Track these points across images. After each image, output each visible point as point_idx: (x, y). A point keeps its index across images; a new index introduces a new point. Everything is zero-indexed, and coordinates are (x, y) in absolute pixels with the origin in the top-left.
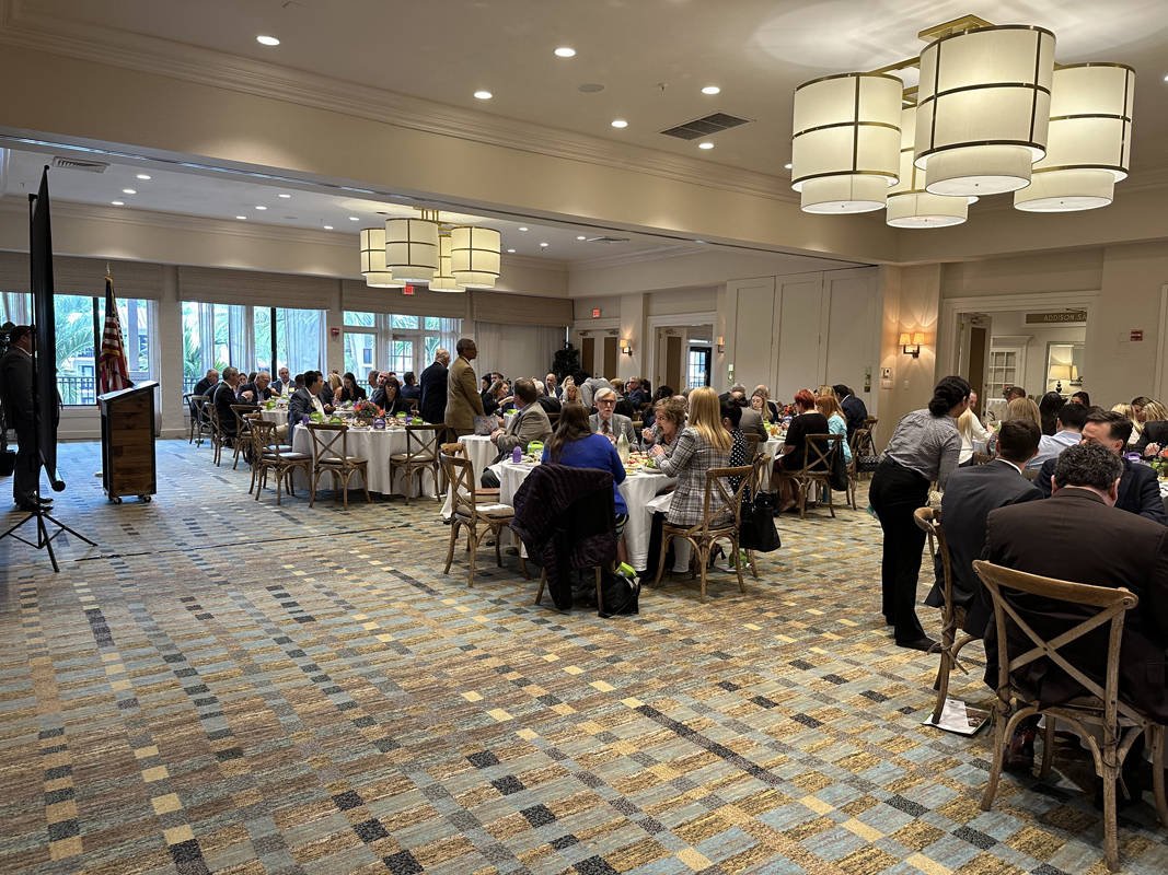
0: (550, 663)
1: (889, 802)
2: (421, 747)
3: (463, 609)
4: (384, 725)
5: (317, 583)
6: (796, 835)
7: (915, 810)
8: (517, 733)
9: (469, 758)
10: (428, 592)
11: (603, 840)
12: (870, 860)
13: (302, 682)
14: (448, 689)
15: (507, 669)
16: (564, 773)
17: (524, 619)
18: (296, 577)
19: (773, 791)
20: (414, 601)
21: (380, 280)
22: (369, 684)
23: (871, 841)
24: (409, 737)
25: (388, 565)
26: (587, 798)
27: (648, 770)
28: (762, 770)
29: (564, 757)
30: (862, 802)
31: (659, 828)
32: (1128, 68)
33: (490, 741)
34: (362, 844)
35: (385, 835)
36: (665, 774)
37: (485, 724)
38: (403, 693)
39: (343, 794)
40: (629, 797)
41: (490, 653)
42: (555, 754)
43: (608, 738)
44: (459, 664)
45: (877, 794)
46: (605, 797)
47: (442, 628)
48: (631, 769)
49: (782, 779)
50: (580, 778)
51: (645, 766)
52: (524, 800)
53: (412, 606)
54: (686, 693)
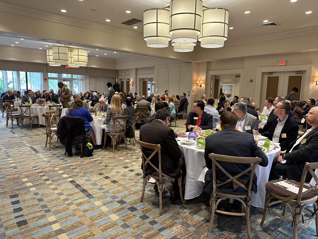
0: (55, 170)
1: (118, 201)
3: (42, 157)
5: (6, 150)
6: (85, 211)
8: (30, 189)
9: (10, 196)
10: (36, 152)
11: (31, 215)
12: (100, 216)
14: (20, 178)
15: (41, 172)
16: (34, 199)
17: (58, 159)
19: (89, 201)
21: (52, 64)
23: (104, 211)
25: (31, 145)
26: (35, 205)
28: (91, 195)
30: (111, 202)
32: (226, 10)
33: (20, 191)
36: (63, 198)
37: (23, 187)
38: (6, 179)
40: (48, 204)
41: (40, 168)
42: (36, 194)
43: (55, 189)
44: (29, 171)
45: (116, 200)
46: (41, 204)
47: (32, 162)
48: (55, 197)
49: (94, 197)
50: (38, 199)
51: (59, 196)
52: (17, 206)
53: (28, 156)
54: (87, 176)
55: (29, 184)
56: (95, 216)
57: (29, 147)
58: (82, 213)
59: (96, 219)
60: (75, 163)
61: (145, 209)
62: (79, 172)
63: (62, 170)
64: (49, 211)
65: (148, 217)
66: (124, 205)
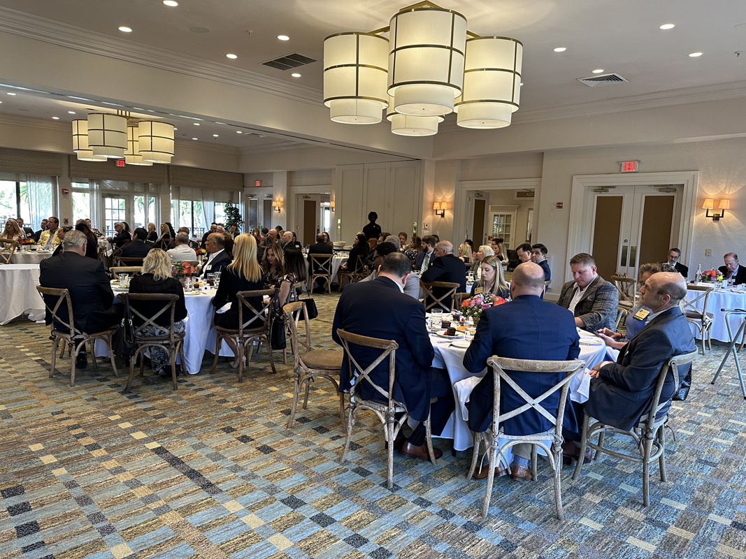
0: (112, 421)
1: (283, 501)
7: (297, 504)
8: (53, 471)
11: (64, 543)
12: (244, 541)
14: (21, 443)
16: (68, 497)
17: (114, 391)
19: (209, 499)
23: (252, 528)
25: (39, 356)
26: (72, 514)
27: (132, 491)
28: (212, 485)
29: (76, 486)
30: (266, 502)
31: (112, 531)
33: (27, 478)
36: (142, 493)
37: (33, 466)
40: (105, 511)
41: (72, 416)
42: (71, 484)
43: (118, 471)
44: (43, 424)
45: (277, 496)
46: (87, 513)
47: (48, 399)
48: (120, 491)
49: (221, 490)
50: (78, 499)
51: (131, 488)
52: (24, 518)
53: (36, 384)
54: (196, 436)
55: (48, 459)
56: (233, 540)
57: (36, 361)
58: (196, 534)
59: (235, 550)
60: (159, 402)
61: (354, 518)
62: (174, 424)
63: (129, 421)
64: (109, 530)
65: (365, 541)
66: (301, 511)
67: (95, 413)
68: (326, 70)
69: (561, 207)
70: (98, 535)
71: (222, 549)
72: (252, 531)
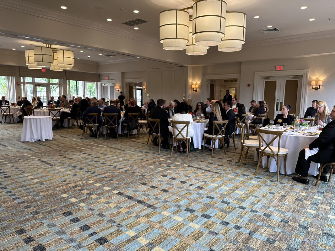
0: (91, 183)
1: (185, 210)
2: (47, 212)
3: (62, 170)
4: (34, 207)
5: (12, 165)
6: (160, 222)
7: (192, 211)
8: (79, 205)
9: (63, 214)
10: (50, 165)
11: (104, 232)
12: (179, 226)
13: (5, 197)
14: (57, 194)
15: (77, 186)
16: (94, 214)
17: (83, 171)
18: (4, 164)
19: (154, 211)
20: (46, 169)
22: (30, 195)
23: (180, 221)
24: (43, 210)
26: (100, 221)
27: (119, 210)
28: (152, 206)
29: (94, 210)
30: (178, 211)
31: (122, 226)
32: (245, 14)
33: (70, 208)
34: (26, 244)
35: (34, 240)
36: (124, 210)
37: (69, 203)
38: (41, 197)
39: (19, 230)
40: (113, 219)
41: (71, 182)
42: (91, 209)
43: (107, 203)
44: (61, 186)
45: (182, 208)
46: (106, 220)
47: (55, 176)
48: (114, 211)
49: (157, 208)
50: (98, 215)
52: (80, 224)
54: (131, 187)
55: (73, 200)
56: (175, 226)
57: (38, 160)
58: (158, 225)
59: (178, 230)
61: (218, 215)
62: (119, 183)
63: (98, 183)
65: (228, 223)
66: (195, 214)
67: (81, 180)
68: (161, 26)
69: (249, 86)
70: (117, 228)
71: (172, 230)
72: (180, 222)
